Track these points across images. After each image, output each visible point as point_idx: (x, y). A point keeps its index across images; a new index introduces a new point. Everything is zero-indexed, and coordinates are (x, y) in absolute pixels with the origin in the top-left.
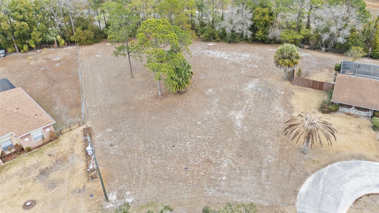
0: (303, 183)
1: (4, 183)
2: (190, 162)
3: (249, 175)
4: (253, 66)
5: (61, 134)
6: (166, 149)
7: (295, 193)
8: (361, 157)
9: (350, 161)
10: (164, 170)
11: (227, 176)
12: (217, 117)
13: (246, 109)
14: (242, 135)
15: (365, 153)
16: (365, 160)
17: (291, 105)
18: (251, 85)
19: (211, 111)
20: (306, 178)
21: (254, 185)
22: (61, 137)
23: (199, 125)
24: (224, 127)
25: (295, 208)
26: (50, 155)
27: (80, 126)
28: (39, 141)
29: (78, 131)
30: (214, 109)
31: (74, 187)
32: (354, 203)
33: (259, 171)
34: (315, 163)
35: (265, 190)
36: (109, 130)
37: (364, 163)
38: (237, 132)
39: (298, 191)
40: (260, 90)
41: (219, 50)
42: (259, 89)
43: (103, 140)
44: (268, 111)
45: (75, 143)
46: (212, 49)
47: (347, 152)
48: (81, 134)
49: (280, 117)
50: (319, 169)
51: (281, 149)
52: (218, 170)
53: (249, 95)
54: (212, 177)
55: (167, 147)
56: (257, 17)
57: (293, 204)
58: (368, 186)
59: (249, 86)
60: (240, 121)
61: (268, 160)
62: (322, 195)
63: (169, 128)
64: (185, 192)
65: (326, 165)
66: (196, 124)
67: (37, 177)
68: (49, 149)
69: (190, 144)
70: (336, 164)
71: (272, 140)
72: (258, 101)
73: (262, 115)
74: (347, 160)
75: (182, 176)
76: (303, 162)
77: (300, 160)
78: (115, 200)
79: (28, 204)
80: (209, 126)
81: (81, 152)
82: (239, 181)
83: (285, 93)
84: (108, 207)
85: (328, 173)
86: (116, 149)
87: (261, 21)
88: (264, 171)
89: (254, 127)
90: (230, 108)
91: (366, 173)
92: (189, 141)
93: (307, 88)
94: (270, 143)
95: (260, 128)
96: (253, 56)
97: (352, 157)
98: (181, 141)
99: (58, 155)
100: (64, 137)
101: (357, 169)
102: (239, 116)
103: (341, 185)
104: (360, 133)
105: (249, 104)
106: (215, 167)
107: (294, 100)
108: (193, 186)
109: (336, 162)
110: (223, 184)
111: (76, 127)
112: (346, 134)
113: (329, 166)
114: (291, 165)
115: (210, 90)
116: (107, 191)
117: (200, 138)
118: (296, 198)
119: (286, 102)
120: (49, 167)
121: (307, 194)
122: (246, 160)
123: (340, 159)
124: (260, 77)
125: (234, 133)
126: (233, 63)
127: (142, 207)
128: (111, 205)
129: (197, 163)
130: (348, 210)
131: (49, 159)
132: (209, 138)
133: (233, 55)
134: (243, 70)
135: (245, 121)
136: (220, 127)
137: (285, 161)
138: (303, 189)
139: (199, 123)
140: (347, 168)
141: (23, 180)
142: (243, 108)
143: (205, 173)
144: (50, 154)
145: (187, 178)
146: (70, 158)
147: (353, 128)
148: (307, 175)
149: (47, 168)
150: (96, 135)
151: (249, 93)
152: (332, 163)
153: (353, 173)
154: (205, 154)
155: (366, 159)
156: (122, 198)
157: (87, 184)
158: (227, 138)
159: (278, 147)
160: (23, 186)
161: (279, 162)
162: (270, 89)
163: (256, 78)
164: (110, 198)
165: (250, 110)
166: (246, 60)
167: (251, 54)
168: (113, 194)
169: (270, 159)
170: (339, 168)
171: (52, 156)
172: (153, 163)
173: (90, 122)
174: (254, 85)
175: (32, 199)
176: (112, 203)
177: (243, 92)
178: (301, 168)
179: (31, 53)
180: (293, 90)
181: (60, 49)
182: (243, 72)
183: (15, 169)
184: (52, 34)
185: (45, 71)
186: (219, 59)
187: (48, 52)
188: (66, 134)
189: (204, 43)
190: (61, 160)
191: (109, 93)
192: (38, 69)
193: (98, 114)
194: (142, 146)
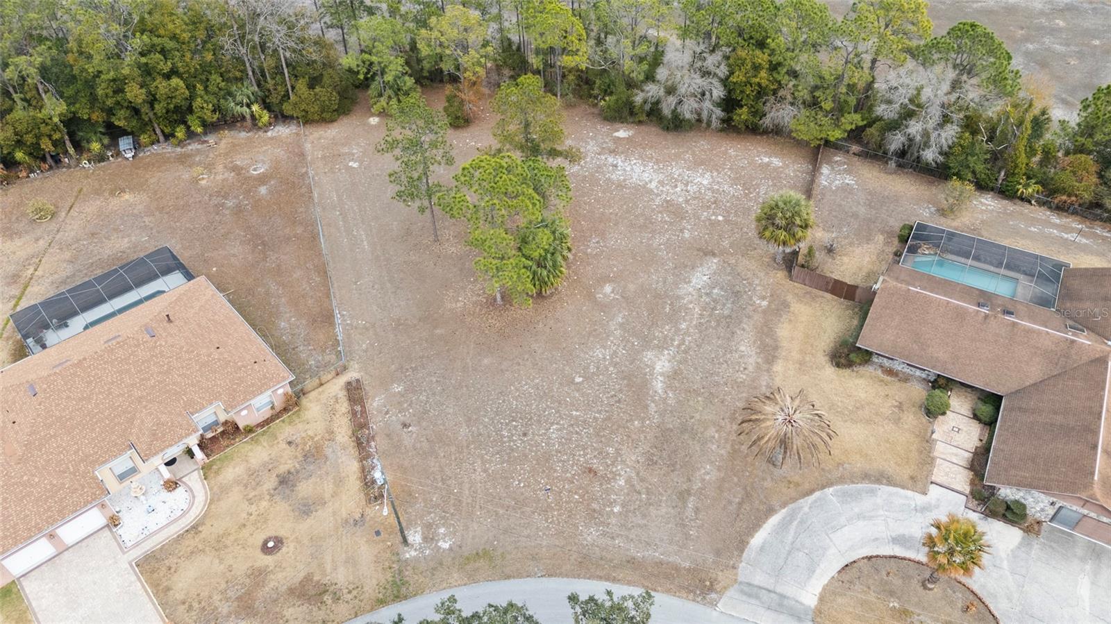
0: (760, 526)
1: (219, 500)
2: (555, 471)
3: (664, 505)
4: (713, 217)
5: (304, 394)
6: (510, 438)
7: (742, 545)
8: (882, 478)
9: (860, 486)
10: (507, 487)
11: (623, 506)
12: (615, 365)
13: (679, 346)
14: (662, 414)
15: (890, 467)
16: (888, 485)
17: (776, 340)
18: (700, 278)
19: (604, 347)
20: (767, 518)
21: (670, 526)
22: (304, 401)
23: (577, 383)
24: (628, 391)
25: (736, 574)
26: (290, 443)
27: (337, 375)
28: (266, 413)
29: (336, 387)
30: (612, 342)
31: (344, 514)
32: (839, 572)
33: (683, 495)
34: (792, 486)
35: (687, 537)
36: (398, 388)
37: (885, 489)
38: (653, 405)
39: (748, 543)
40: (718, 295)
41: (641, 157)
42: (715, 291)
43: (387, 413)
44: (725, 354)
45: (335, 418)
46: (622, 153)
47: (859, 464)
48: (342, 394)
49: (746, 372)
50: (794, 500)
51: (735, 451)
52: (607, 492)
53: (691, 306)
54: (595, 506)
55: (513, 435)
56: (738, 77)
57: (734, 567)
58: (877, 539)
59: (694, 281)
60: (661, 378)
61: (704, 474)
62: (789, 553)
63: (517, 390)
64: (544, 534)
65: (811, 492)
66: (573, 382)
67: (275, 489)
68: (285, 430)
69: (558, 430)
70: (831, 489)
71: (720, 429)
72: (706, 328)
73: (709, 366)
74: (853, 482)
75: (539, 500)
76: (768, 484)
77: (764, 479)
78: (420, 544)
79: (271, 544)
80: (597, 388)
81: (347, 438)
82: (644, 516)
83: (769, 306)
84: (408, 556)
85: (810, 508)
86: (414, 435)
87: (748, 86)
88: (692, 498)
89: (689, 394)
90: (646, 343)
91: (881, 512)
92: (557, 424)
93: (821, 293)
94: (714, 437)
95: (700, 399)
96: (718, 182)
97: (866, 477)
98: (539, 421)
99: (305, 444)
100: (310, 401)
101: (867, 504)
102: (661, 364)
103: (827, 535)
104: (897, 421)
105: (687, 333)
106: (601, 484)
107: (786, 325)
108: (559, 522)
109: (830, 484)
110: (613, 521)
111: (330, 377)
112: (869, 422)
113: (817, 494)
114: (745, 488)
115: (608, 289)
116: (404, 525)
117: (577, 418)
118: (741, 556)
119: (766, 329)
120: (292, 470)
121: (762, 549)
122: (663, 472)
123: (841, 480)
124: (723, 252)
125: (646, 407)
126: (669, 206)
127: (468, 559)
128: (413, 553)
129: (569, 475)
130: (826, 582)
131: (289, 451)
132: (594, 418)
133: (671, 176)
134: (689, 227)
135: (674, 376)
136: (621, 391)
137: (736, 479)
138: (758, 539)
139: (579, 380)
140: (849, 499)
141: (250, 496)
142: (673, 345)
143: (582, 496)
144: (289, 440)
145: (549, 506)
146: (328, 451)
147: (886, 409)
148: (771, 511)
149: (289, 472)
150: (373, 400)
151: (691, 302)
152: (823, 487)
153: (856, 510)
154: (585, 455)
155: (891, 482)
156: (432, 539)
157: (367, 509)
158: (631, 420)
159: (728, 446)
160: (254, 508)
161: (723, 480)
162: (738, 292)
163: (714, 255)
164: (410, 539)
165: (686, 352)
166: (698, 197)
167: (715, 174)
168: (416, 532)
169: (708, 472)
170: (834, 499)
171: (293, 446)
172: (485, 471)
173: (356, 366)
174: (705, 278)
175: (277, 534)
176: (416, 550)
177: (679, 298)
178: (762, 497)
179: (194, 146)
180: (789, 298)
181: (261, 133)
182: (687, 235)
183: (231, 472)
184: (239, 98)
185: (238, 211)
186: (636, 188)
187: (234, 145)
188: (313, 395)
189: (605, 128)
190: (313, 455)
191: (388, 285)
192: (223, 205)
193: (372, 345)
194: (464, 430)
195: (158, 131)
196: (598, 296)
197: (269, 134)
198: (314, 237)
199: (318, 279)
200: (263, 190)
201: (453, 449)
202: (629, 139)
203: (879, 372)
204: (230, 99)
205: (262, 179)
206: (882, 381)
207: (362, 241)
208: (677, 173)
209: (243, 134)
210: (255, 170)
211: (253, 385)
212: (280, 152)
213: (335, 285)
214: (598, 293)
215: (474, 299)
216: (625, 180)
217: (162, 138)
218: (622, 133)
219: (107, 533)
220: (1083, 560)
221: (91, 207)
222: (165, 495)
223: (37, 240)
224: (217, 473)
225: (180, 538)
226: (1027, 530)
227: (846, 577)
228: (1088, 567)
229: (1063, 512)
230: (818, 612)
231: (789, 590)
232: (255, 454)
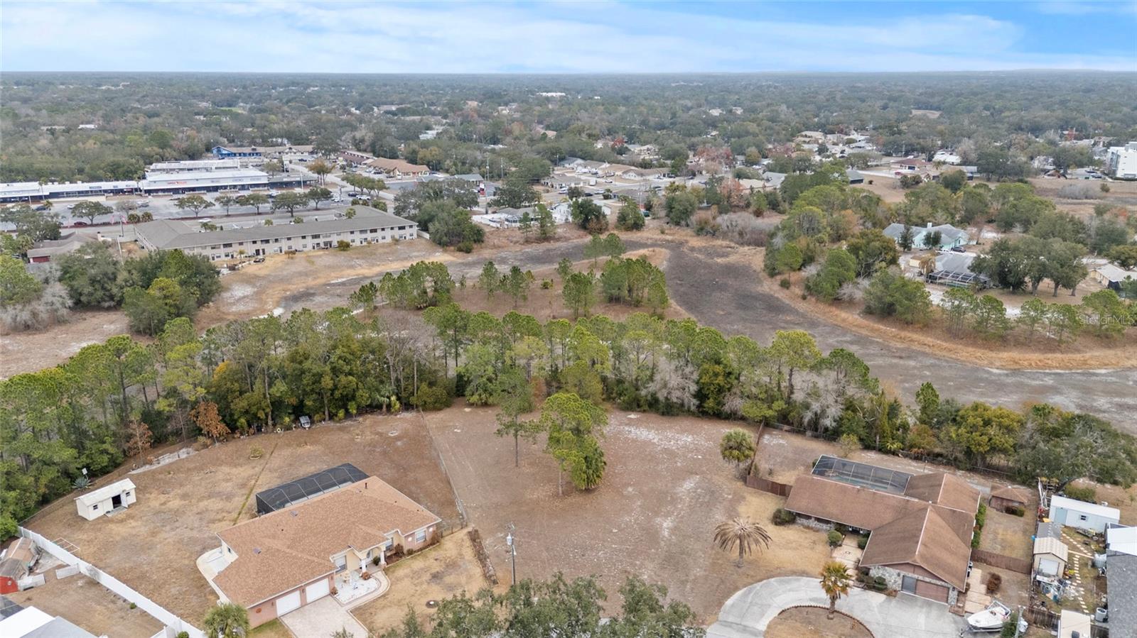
0: (730, 596)
1: (396, 584)
4: (695, 456)
5: (442, 537)
6: (574, 557)
7: (720, 604)
9: (790, 577)
12: (638, 524)
13: (677, 515)
14: (668, 546)
15: (809, 569)
17: (737, 511)
18: (689, 485)
19: (630, 516)
20: (735, 592)
22: (442, 541)
24: (646, 536)
25: (718, 617)
26: (436, 560)
27: (462, 528)
28: (420, 544)
29: (462, 534)
30: (635, 514)
32: (779, 614)
33: (684, 583)
34: (749, 577)
36: (500, 535)
38: (663, 542)
39: (724, 603)
40: (700, 492)
41: (646, 427)
42: (699, 490)
43: (495, 545)
44: (706, 519)
45: (463, 548)
46: (634, 425)
47: (790, 568)
48: (466, 537)
50: (752, 584)
51: (713, 562)
53: (684, 497)
56: (705, 379)
57: (716, 614)
58: (800, 599)
59: (685, 486)
60: (667, 530)
61: (696, 573)
62: (749, 607)
63: (576, 535)
65: (761, 580)
66: (611, 531)
67: (430, 580)
68: (432, 553)
69: (604, 553)
70: (773, 579)
71: (704, 552)
72: (694, 506)
73: (696, 524)
74: (786, 576)
76: (735, 576)
77: (733, 574)
79: (432, 603)
80: (627, 534)
81: (472, 556)
83: (733, 497)
85: (761, 587)
87: (712, 385)
89: (685, 537)
90: (657, 514)
91: (803, 588)
92: (603, 550)
93: (765, 492)
94: (701, 556)
95: (691, 539)
96: (697, 440)
97: (794, 573)
98: (592, 550)
99: (446, 560)
100: (446, 540)
101: (795, 585)
102: (666, 524)
103: (771, 598)
104: (812, 549)
105: (682, 509)
107: (743, 506)
109: (773, 577)
111: (457, 529)
112: (795, 549)
113: (765, 581)
114: (721, 579)
115: (630, 489)
117: (615, 548)
118: (720, 609)
119: (731, 508)
120: (440, 571)
121: (733, 605)
123: (779, 575)
124: (703, 473)
125: (659, 543)
126: (666, 450)
129: (612, 574)
130: (771, 619)
131: (436, 563)
132: (626, 548)
133: (667, 437)
134: (680, 461)
135: (674, 530)
136: (642, 536)
137: (715, 575)
138: (729, 602)
139: (615, 531)
140: (784, 583)
141: (415, 583)
142: (673, 515)
144: (436, 557)
146: (461, 563)
147: (806, 543)
148: (737, 589)
149: (438, 572)
150: (486, 539)
151: (684, 495)
152: (768, 578)
153: (788, 588)
158: (649, 549)
159: (710, 560)
160: (417, 588)
161: (708, 575)
162: (713, 491)
163: (697, 474)
165: (682, 517)
166: (685, 447)
167: (695, 436)
169: (698, 572)
170: (775, 583)
171: (439, 560)
173: (473, 524)
174: (692, 484)
175: (434, 599)
177: (675, 494)
178: (731, 582)
179: (348, 423)
180: (745, 494)
181: (392, 416)
182: (679, 464)
183: (400, 572)
184: (382, 393)
185: (385, 453)
186: (645, 442)
187: (375, 422)
188: (447, 538)
189: (623, 414)
190: (452, 565)
191: (488, 488)
192: (374, 451)
193: (482, 515)
194: (545, 554)
195: (327, 413)
196: (624, 492)
197: (398, 416)
198: (437, 465)
199: (444, 485)
200: (399, 443)
202: (638, 419)
203: (802, 527)
205: (398, 438)
206: (802, 531)
207: (469, 467)
208: (670, 435)
209: (380, 417)
210: (392, 433)
211: (417, 522)
212: (407, 425)
213: (455, 488)
215: (545, 493)
216: (637, 438)
217: (327, 418)
218: (633, 416)
219: (330, 597)
220: (921, 607)
221: (287, 452)
222: (362, 581)
223: (253, 468)
224: (393, 572)
225: (375, 601)
226: (889, 595)
227: (781, 616)
228: (924, 610)
229: (906, 579)
230: (766, 632)
231: (749, 623)
232: (417, 564)
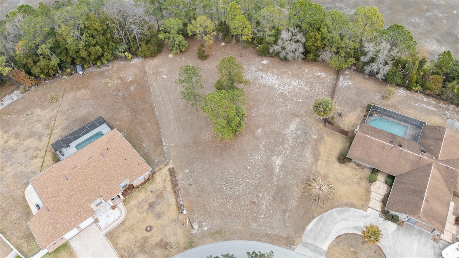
0: (310, 223)
1: (130, 213)
2: (242, 202)
3: (278, 215)
4: (298, 100)
5: (155, 173)
7: (304, 229)
8: (352, 205)
9: (344, 208)
10: (225, 208)
11: (264, 215)
12: (262, 162)
13: (284, 154)
14: (278, 181)
16: (354, 208)
17: (319, 152)
18: (293, 126)
19: (258, 155)
20: (312, 220)
21: (280, 222)
22: (155, 176)
23: (249, 169)
24: (266, 172)
25: (301, 239)
26: (151, 192)
27: (166, 165)
28: (143, 181)
29: (165, 170)
30: (261, 153)
31: (172, 218)
32: (335, 239)
33: (285, 211)
34: (321, 208)
35: (286, 226)
36: (187, 171)
37: (353, 210)
38: (275, 177)
39: (306, 228)
40: (299, 133)
41: (272, 73)
43: (184, 180)
44: (300, 158)
45: (166, 182)
46: (265, 71)
47: (345, 200)
48: (168, 173)
49: (308, 165)
50: (322, 213)
51: (303, 195)
52: (259, 210)
53: (289, 138)
54: (255, 215)
55: (227, 189)
56: (309, 43)
57: (301, 237)
58: (349, 227)
59: (291, 127)
60: (278, 167)
61: (292, 204)
62: (319, 232)
63: (228, 171)
64: (238, 225)
65: (328, 210)
66: (247, 168)
67: (148, 209)
68: (150, 187)
69: (242, 187)
70: (335, 209)
71: (298, 187)
72: (294, 147)
73: (295, 163)
74: (342, 207)
75: (236, 213)
76: (313, 207)
78: (197, 228)
79: (148, 229)
80: (255, 171)
81: (171, 189)
82: (271, 219)
83: (317, 138)
84: (193, 232)
85: (327, 216)
86: (193, 189)
87: (313, 46)
88: (287, 213)
89: (287, 173)
90: (273, 153)
91: (351, 218)
92: (242, 185)
93: (336, 133)
94: (296, 190)
95: (291, 175)
96: (301, 85)
97: (347, 205)
98: (236, 184)
99: (157, 192)
100: (157, 176)
101: (346, 215)
102: (278, 161)
103: (332, 226)
104: (359, 184)
105: (287, 149)
106: (257, 207)
107: (322, 146)
108: (243, 221)
110: (261, 220)
111: (163, 166)
112: (349, 184)
113: (330, 211)
114: (306, 209)
115: (259, 131)
116: (192, 222)
117: (249, 182)
118: (303, 233)
119: (315, 147)
120: (153, 202)
121: (310, 231)
122: (278, 203)
123: (338, 206)
124: (301, 115)
125: (273, 178)
126: (283, 95)
127: (213, 233)
128: (195, 232)
129: (246, 204)
130: (331, 242)
131: (151, 195)
132: (255, 182)
133: (283, 82)
134: (289, 104)
135: (283, 166)
136: (264, 172)
137: (303, 206)
138: (309, 227)
139: (249, 168)
140: (340, 213)
141: (140, 212)
142: (282, 154)
143: (251, 212)
144: (151, 190)
145: (240, 215)
146: (164, 195)
147: (356, 180)
148: (314, 217)
149: (152, 203)
150: (179, 176)
151: (289, 136)
152: (332, 209)
153: (342, 217)
154: (252, 196)
155: (355, 207)
156: (201, 226)
157: (179, 216)
158: (267, 184)
159: (300, 193)
160: (141, 215)
161: (298, 206)
162: (306, 132)
163: (298, 116)
164: (194, 227)
165: (287, 157)
166: (293, 91)
167: (300, 81)
168: (196, 224)
169: (293, 203)
170: (335, 213)
171: (153, 193)
172: (218, 202)
173: (172, 162)
174: (295, 126)
175: (150, 225)
176: (196, 230)
177: (285, 134)
178: (311, 212)
179: (104, 68)
180: (325, 135)
181: (128, 62)
182: (288, 108)
183: (133, 203)
184: (120, 50)
185: (124, 97)
186: (270, 87)
187: (119, 68)
188: (158, 173)
189: (258, 59)
190: (160, 196)
191: (181, 129)
192: (118, 95)
193: (177, 154)
194: (210, 187)
195: (91, 63)
196: (256, 134)
197: (132, 62)
198: (153, 109)
199: (156, 127)
200: (132, 88)
201: (207, 194)
202: (267, 64)
203: (354, 165)
204: (117, 50)
205: (131, 83)
206: (355, 168)
207: (170, 110)
208: (285, 80)
209: (122, 62)
210: (128, 79)
211: (138, 173)
212: (136, 71)
213: (162, 129)
214: (256, 132)
215: (212, 135)
216: (266, 83)
217: (92, 65)
218: (265, 62)
219: (94, 224)
220: (416, 235)
221: (70, 96)
222: (112, 211)
223: (53, 110)
224: (128, 202)
225: (119, 226)
226: (399, 225)
227: (337, 241)
228: (417, 238)
229: (411, 219)
230: (328, 252)
231: (318, 244)
232: (140, 196)
